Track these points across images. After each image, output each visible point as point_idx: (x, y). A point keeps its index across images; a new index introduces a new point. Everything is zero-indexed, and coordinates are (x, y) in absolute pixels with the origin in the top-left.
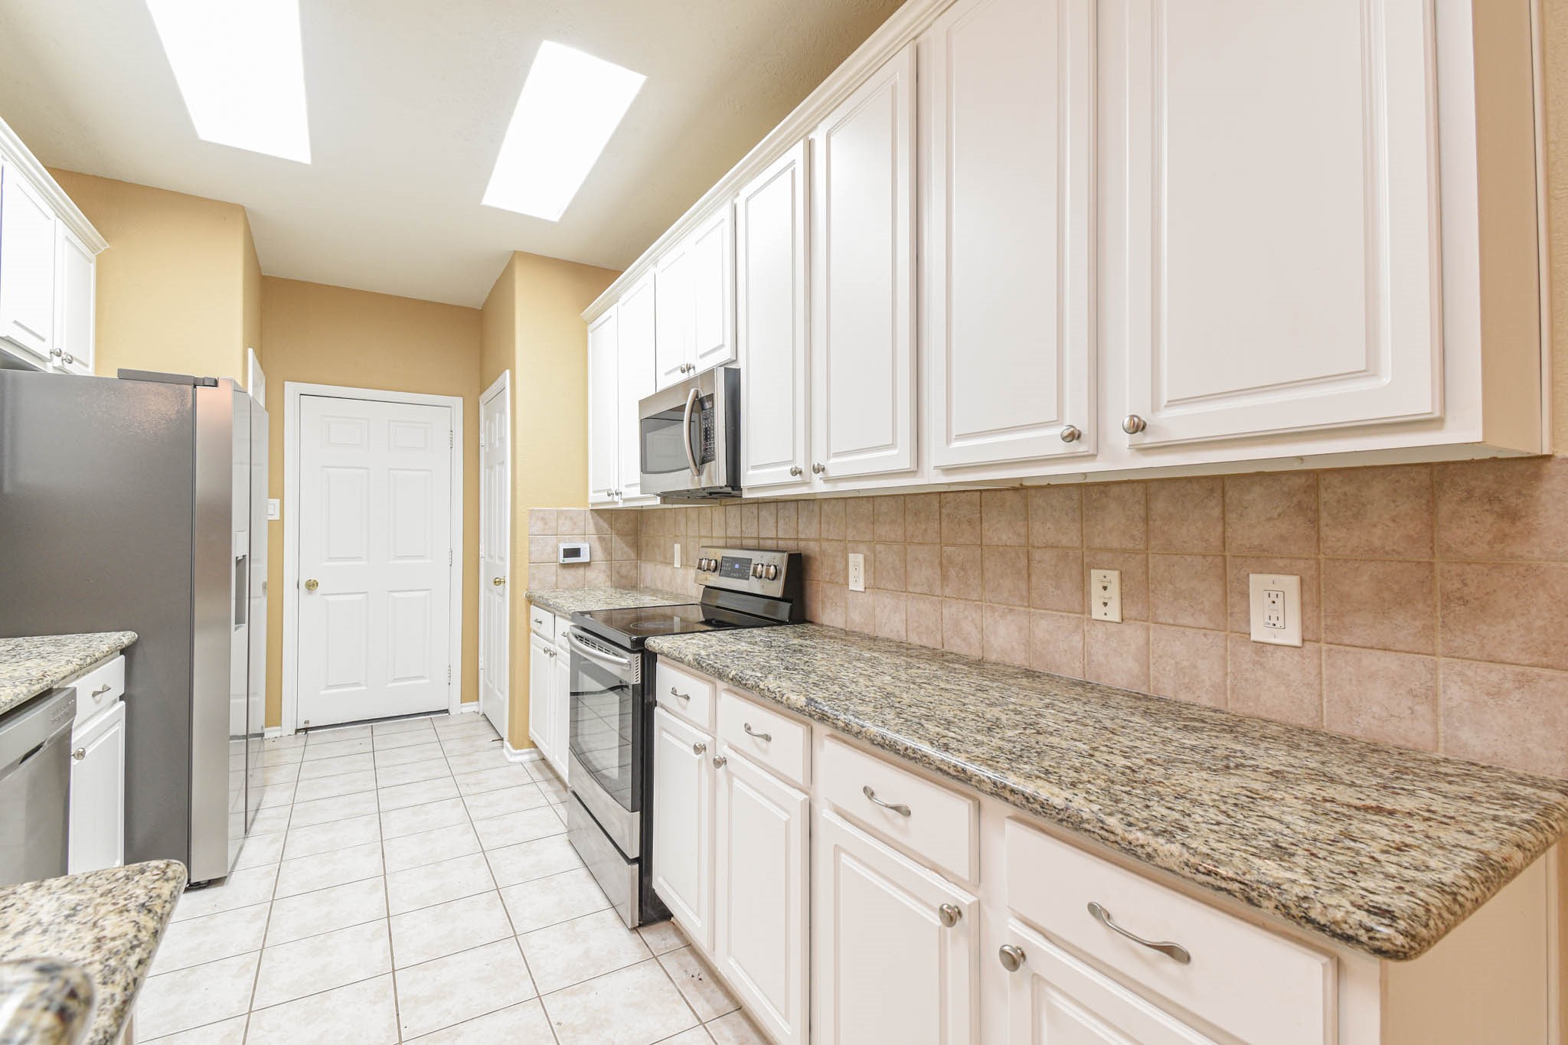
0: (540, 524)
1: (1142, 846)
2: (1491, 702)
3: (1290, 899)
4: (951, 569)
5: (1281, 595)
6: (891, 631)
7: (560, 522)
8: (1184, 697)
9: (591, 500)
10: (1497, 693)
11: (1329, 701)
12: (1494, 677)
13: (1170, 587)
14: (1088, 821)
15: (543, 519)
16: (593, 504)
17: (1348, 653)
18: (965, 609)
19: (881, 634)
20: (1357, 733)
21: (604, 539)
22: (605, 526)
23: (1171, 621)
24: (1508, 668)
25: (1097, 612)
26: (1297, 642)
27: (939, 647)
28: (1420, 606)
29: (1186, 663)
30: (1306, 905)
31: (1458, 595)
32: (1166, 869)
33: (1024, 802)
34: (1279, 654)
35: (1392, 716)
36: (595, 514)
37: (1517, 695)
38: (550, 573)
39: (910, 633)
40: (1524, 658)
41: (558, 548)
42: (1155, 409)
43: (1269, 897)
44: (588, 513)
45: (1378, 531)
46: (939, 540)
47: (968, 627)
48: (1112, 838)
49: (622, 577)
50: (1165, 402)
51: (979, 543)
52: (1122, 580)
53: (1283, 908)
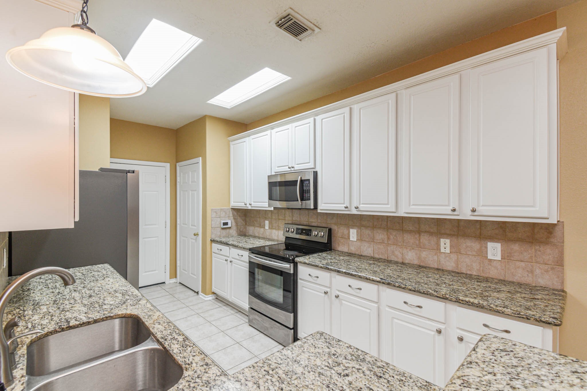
0: (215, 214)
1: (501, 310)
2: (545, 273)
3: (537, 317)
4: (391, 236)
5: (496, 248)
6: (367, 253)
7: (221, 213)
8: (469, 272)
9: (231, 205)
10: (547, 271)
11: (508, 273)
12: (546, 268)
13: (465, 244)
14: (485, 306)
15: (216, 212)
16: (232, 206)
17: (512, 262)
18: (396, 248)
19: (363, 254)
20: (515, 281)
21: (235, 218)
22: (235, 213)
23: (465, 253)
24: (549, 266)
25: (442, 250)
26: (500, 259)
27: (386, 258)
28: (530, 251)
29: (469, 264)
30: (540, 318)
31: (539, 249)
32: (507, 314)
33: (466, 303)
34: (495, 262)
35: (523, 276)
36: (232, 209)
37: (551, 272)
38: (218, 231)
39: (375, 254)
40: (553, 264)
41: (221, 223)
42: (478, 206)
43: (532, 318)
44: (230, 210)
45: (520, 234)
46: (386, 227)
47: (397, 253)
48: (493, 309)
49: (241, 232)
50: (481, 205)
51: (401, 229)
52: (450, 242)
53: (536, 320)
